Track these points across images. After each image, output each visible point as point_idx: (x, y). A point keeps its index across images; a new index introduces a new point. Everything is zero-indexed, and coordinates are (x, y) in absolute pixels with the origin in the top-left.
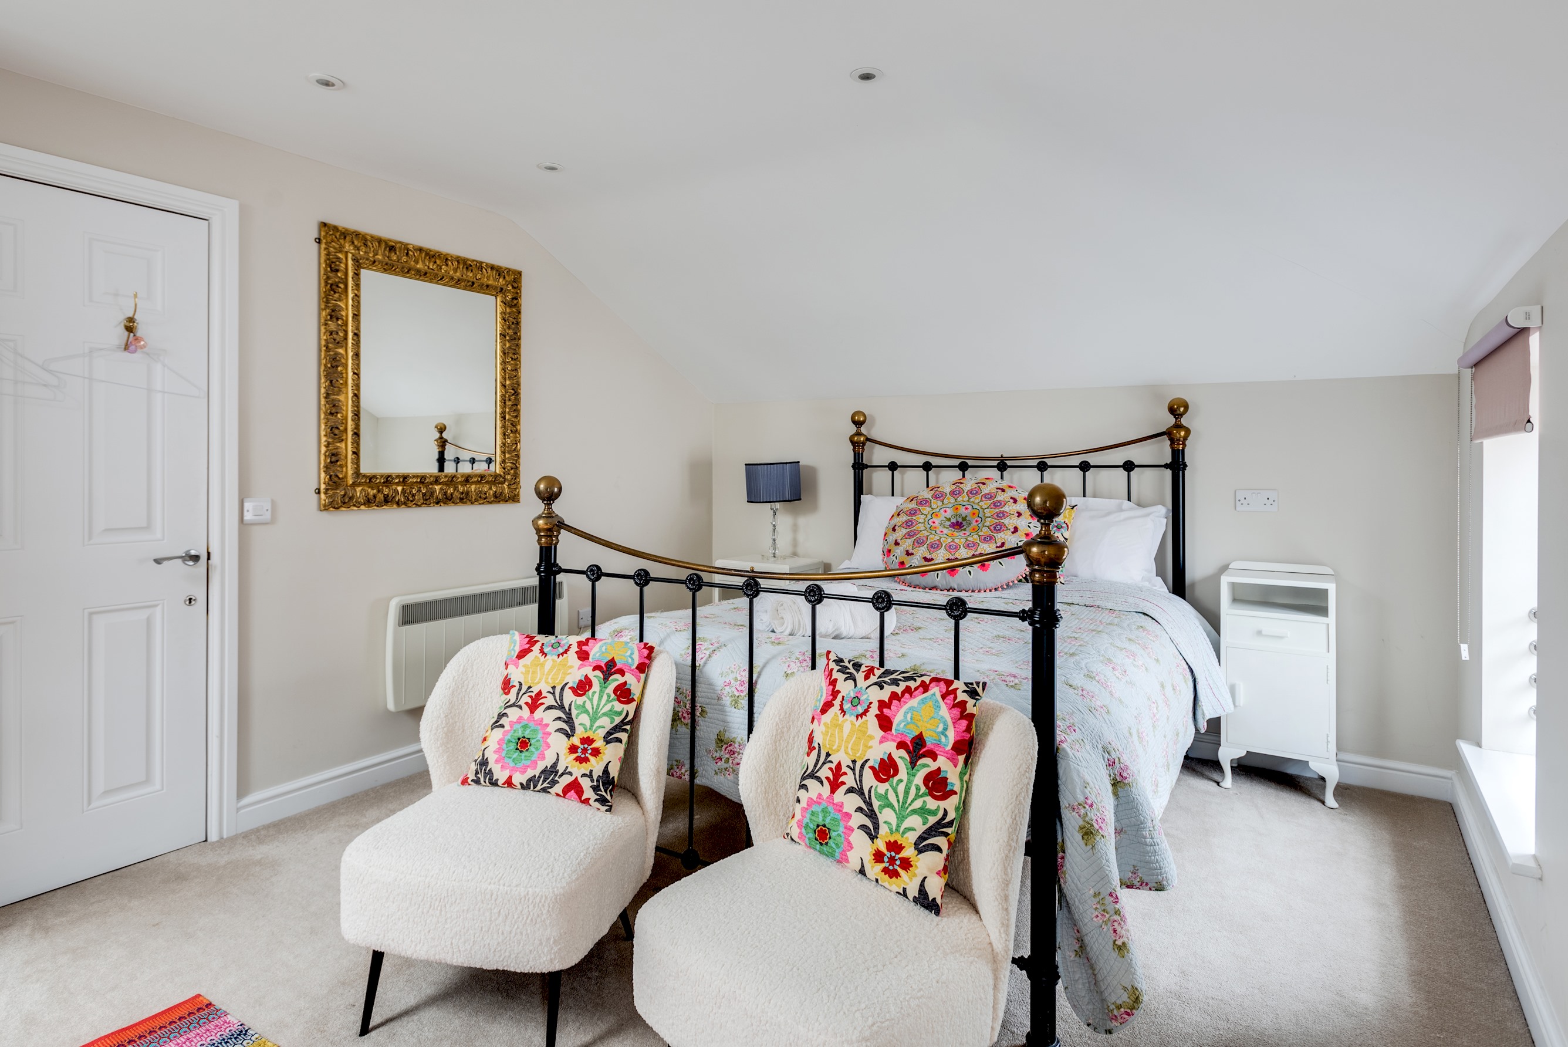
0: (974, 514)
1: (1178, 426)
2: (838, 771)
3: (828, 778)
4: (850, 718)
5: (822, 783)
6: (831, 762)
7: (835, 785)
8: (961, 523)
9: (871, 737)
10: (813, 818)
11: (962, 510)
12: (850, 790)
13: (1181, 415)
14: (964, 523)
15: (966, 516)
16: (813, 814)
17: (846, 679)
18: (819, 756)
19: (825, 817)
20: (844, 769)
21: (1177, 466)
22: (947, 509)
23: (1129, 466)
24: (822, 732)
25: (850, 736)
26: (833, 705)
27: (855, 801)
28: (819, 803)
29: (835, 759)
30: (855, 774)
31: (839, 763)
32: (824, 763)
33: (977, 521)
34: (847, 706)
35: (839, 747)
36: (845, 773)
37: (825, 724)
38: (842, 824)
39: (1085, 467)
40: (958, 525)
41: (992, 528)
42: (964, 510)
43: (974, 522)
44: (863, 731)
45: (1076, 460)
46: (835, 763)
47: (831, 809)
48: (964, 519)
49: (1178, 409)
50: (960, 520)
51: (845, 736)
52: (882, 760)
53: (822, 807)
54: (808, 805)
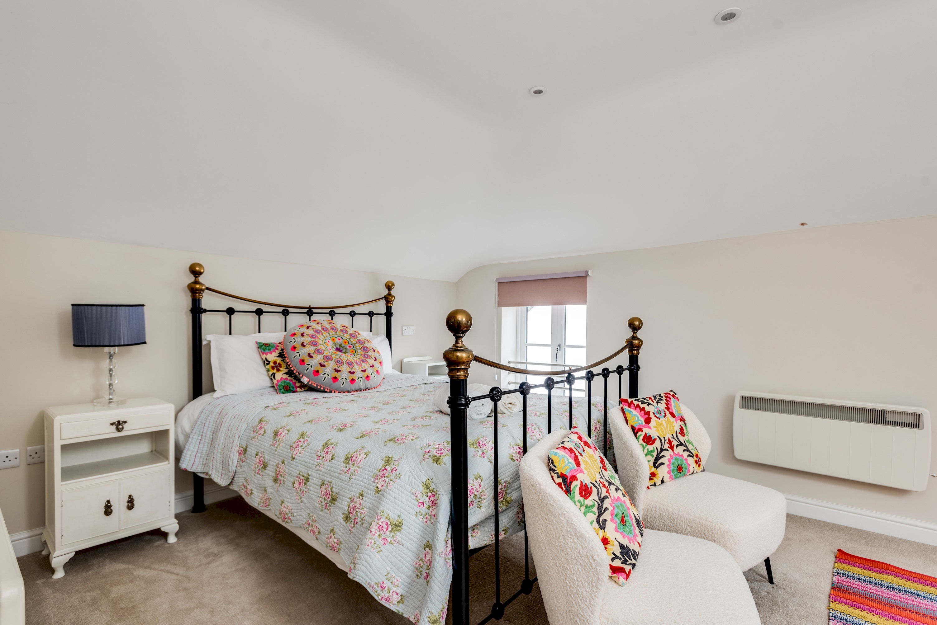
0: (345, 342)
1: (389, 294)
2: (670, 442)
3: (668, 447)
4: (662, 419)
5: (668, 450)
6: (666, 440)
7: (672, 448)
8: (339, 349)
9: (673, 422)
10: (674, 465)
11: (337, 340)
12: (677, 446)
13: (391, 289)
14: (341, 348)
15: (341, 344)
16: (673, 464)
17: (648, 405)
18: (661, 440)
19: (677, 462)
20: (672, 440)
21: (389, 314)
22: (329, 340)
23: (371, 314)
24: (655, 431)
25: (667, 426)
26: (651, 418)
27: (682, 448)
28: (672, 458)
29: (667, 438)
30: (675, 439)
31: (669, 438)
32: (665, 442)
33: (350, 347)
34: (658, 415)
35: (666, 432)
36: (672, 441)
37: (654, 427)
38: (684, 460)
39: (353, 314)
40: (338, 350)
41: (362, 349)
42: (338, 340)
43: (348, 347)
44: (669, 421)
45: (348, 310)
46: (667, 440)
47: (677, 457)
48: (341, 346)
49: (389, 287)
50: (338, 347)
51: (666, 427)
52: (680, 428)
53: (674, 459)
54: (669, 462)
